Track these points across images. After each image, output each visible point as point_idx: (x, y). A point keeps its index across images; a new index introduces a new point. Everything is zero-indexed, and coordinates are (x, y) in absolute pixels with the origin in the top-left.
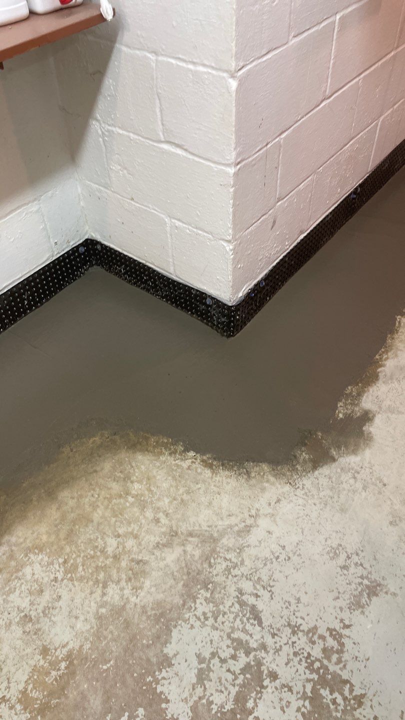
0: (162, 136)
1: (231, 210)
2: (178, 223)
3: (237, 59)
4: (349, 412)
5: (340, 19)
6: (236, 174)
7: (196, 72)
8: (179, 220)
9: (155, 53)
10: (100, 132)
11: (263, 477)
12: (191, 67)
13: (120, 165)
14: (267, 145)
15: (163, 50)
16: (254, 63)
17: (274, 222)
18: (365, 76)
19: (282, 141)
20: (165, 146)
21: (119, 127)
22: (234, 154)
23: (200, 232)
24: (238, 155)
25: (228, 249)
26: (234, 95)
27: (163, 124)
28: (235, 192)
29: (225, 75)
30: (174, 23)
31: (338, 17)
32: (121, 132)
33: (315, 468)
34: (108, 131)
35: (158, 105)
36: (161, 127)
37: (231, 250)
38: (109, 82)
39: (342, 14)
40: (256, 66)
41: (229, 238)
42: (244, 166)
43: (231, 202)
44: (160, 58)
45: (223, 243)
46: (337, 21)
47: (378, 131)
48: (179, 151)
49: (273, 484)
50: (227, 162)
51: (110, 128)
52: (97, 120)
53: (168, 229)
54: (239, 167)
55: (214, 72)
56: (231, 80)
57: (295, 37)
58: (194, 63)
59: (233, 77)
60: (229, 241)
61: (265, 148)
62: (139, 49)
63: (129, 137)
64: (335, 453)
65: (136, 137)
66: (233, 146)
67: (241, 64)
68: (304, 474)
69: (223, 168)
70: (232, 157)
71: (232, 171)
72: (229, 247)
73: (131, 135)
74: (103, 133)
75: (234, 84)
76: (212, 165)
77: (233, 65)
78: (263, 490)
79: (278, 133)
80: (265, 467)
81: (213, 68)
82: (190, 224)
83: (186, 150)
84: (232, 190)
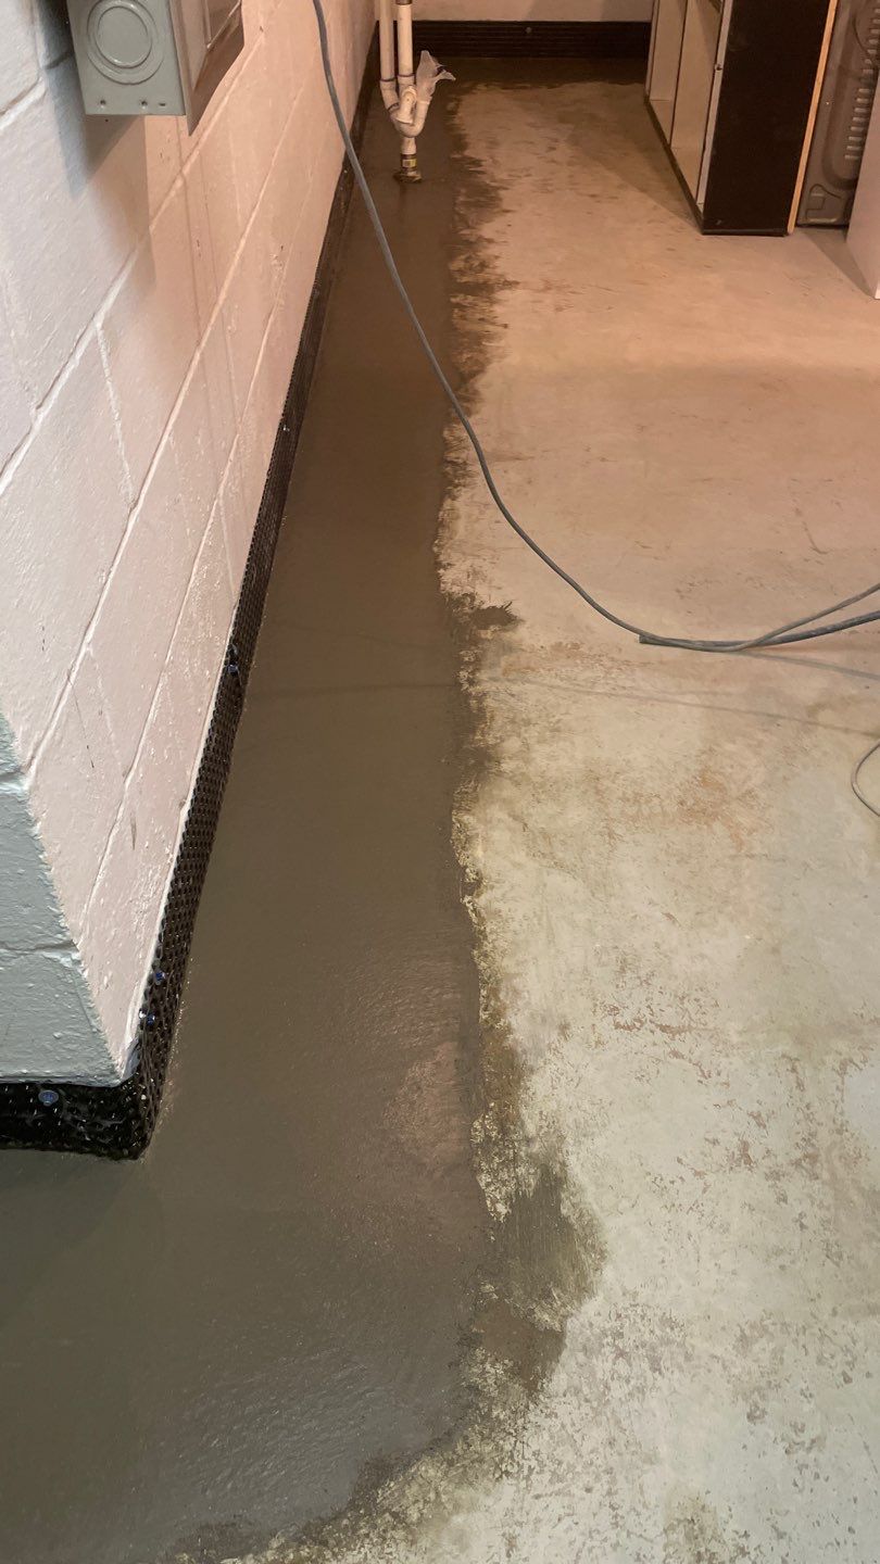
4: (511, 1187)
11: (439, 1502)
33: (532, 1390)
64: (546, 1317)
68: (520, 1422)
80: (428, 1470)
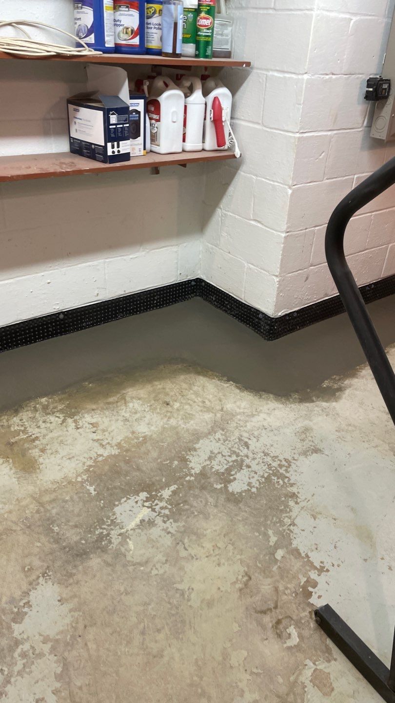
0: (252, 217)
1: (280, 257)
2: (252, 266)
3: (293, 180)
4: (330, 385)
5: (357, 178)
6: (286, 238)
7: (274, 185)
8: (252, 264)
9: (256, 176)
10: (220, 215)
11: (269, 399)
12: (272, 183)
13: (227, 233)
14: (306, 229)
15: (260, 174)
16: (303, 185)
17: (307, 278)
18: (376, 214)
19: (316, 231)
20: (253, 222)
21: (231, 212)
22: (286, 226)
23: (262, 271)
24: (288, 227)
25: (276, 281)
26: (289, 196)
27: (253, 211)
28: (284, 248)
29: (287, 187)
30: (267, 163)
31: (356, 176)
32: (231, 214)
34: (225, 214)
35: (253, 201)
36: (252, 212)
37: (278, 282)
38: (231, 189)
39: (358, 175)
40: (303, 186)
41: (277, 274)
42: (291, 235)
43: (281, 252)
44: (259, 178)
45: (275, 278)
46: (355, 178)
47: (388, 252)
48: (259, 225)
49: (273, 403)
50: (281, 230)
51: (226, 212)
52: (221, 208)
53: (245, 270)
54: (288, 234)
55: (281, 185)
56: (289, 189)
57: (327, 179)
58: (273, 181)
59: (290, 188)
60: (277, 276)
61: (305, 231)
62: (248, 173)
63: (235, 217)
65: (238, 217)
66: (286, 222)
67: (295, 183)
69: (279, 233)
70: (284, 228)
71: (284, 235)
72: (276, 279)
73: (237, 217)
74: (222, 215)
75: (290, 192)
76: (274, 232)
77: (291, 183)
78: (267, 404)
79: (314, 225)
80: (271, 396)
81: (282, 183)
82: (257, 266)
83: (262, 224)
84: (282, 246)
